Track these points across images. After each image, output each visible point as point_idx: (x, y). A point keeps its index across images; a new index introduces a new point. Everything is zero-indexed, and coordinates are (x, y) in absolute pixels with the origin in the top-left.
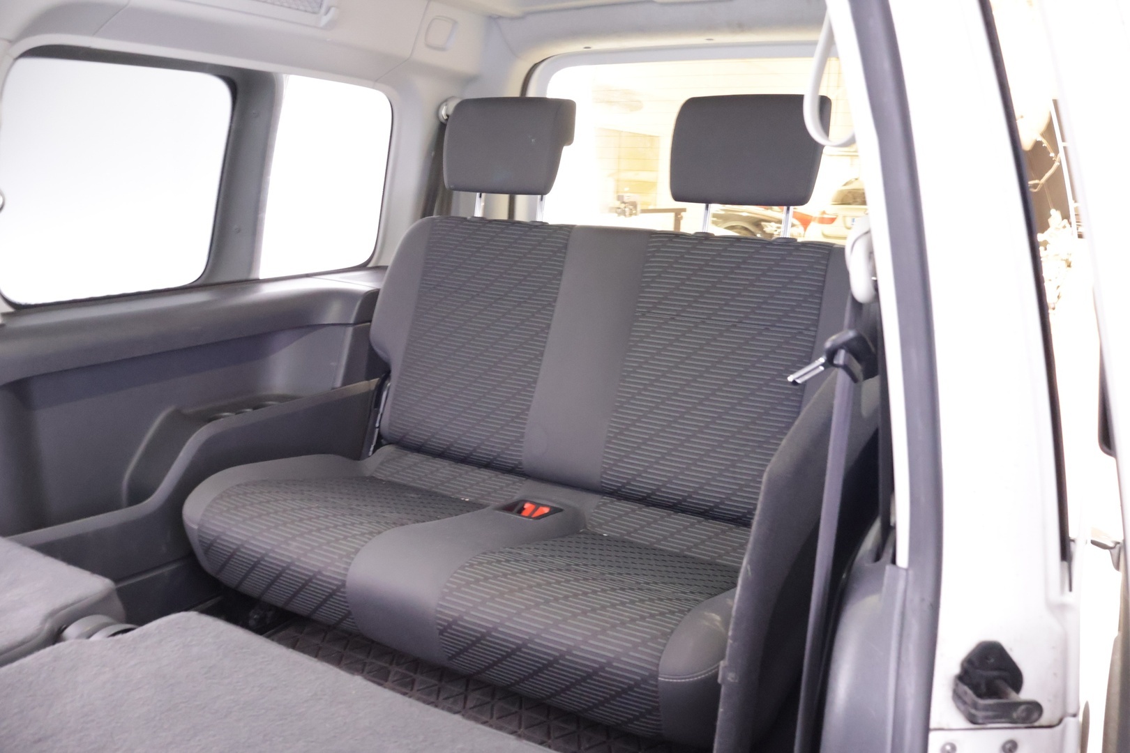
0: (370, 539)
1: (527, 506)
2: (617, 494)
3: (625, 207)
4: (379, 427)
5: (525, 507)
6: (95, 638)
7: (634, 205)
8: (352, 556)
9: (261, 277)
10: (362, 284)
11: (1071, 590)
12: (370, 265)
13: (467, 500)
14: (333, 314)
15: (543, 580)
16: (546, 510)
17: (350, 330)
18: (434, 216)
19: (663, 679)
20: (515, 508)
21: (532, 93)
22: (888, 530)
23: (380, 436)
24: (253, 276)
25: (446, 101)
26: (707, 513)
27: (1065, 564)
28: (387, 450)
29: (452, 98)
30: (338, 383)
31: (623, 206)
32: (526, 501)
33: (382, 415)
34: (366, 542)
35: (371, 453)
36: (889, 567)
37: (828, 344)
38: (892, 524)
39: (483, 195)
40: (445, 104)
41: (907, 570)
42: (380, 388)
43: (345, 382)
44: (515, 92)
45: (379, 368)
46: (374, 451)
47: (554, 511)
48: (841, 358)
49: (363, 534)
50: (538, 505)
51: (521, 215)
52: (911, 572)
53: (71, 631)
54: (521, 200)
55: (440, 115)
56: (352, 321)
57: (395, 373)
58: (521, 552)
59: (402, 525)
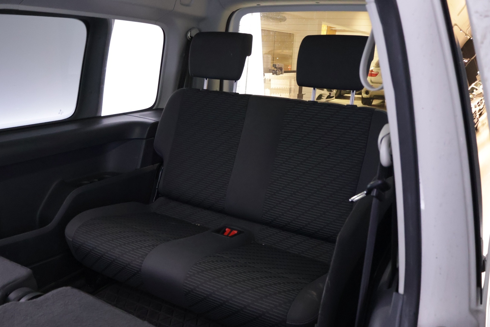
0: (153, 249)
1: (227, 230)
2: (270, 224)
3: (277, 70)
4: (158, 189)
5: (226, 230)
6: (23, 300)
7: (281, 69)
8: (144, 257)
9: (102, 115)
10: (150, 119)
11: (481, 303)
12: (154, 108)
13: (199, 225)
14: (136, 133)
15: (233, 272)
16: (236, 232)
17: (144, 141)
18: (184, 88)
19: (288, 323)
20: (221, 231)
21: (231, 30)
22: (395, 270)
23: (158, 193)
24: (98, 115)
25: (190, 30)
26: (312, 235)
27: (479, 289)
28: (161, 199)
29: (193, 28)
30: (139, 167)
31: (276, 69)
32: (226, 227)
33: (159, 183)
34: (151, 250)
35: (154, 201)
36: (394, 293)
37: (369, 186)
38: (397, 267)
39: (208, 79)
40: (190, 31)
41: (403, 295)
42: (159, 169)
43: (142, 166)
44: (222, 29)
45: (158, 159)
46: (155, 200)
47: (239, 232)
48: (374, 193)
49: (149, 246)
50: (232, 229)
51: (226, 89)
52: (405, 297)
53: (12, 296)
54: (226, 83)
55: (188, 36)
56: (145, 137)
57: (165, 163)
58: (224, 256)
59: (168, 241)
